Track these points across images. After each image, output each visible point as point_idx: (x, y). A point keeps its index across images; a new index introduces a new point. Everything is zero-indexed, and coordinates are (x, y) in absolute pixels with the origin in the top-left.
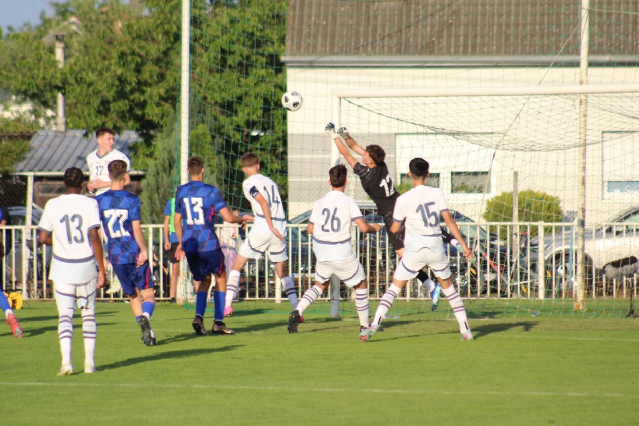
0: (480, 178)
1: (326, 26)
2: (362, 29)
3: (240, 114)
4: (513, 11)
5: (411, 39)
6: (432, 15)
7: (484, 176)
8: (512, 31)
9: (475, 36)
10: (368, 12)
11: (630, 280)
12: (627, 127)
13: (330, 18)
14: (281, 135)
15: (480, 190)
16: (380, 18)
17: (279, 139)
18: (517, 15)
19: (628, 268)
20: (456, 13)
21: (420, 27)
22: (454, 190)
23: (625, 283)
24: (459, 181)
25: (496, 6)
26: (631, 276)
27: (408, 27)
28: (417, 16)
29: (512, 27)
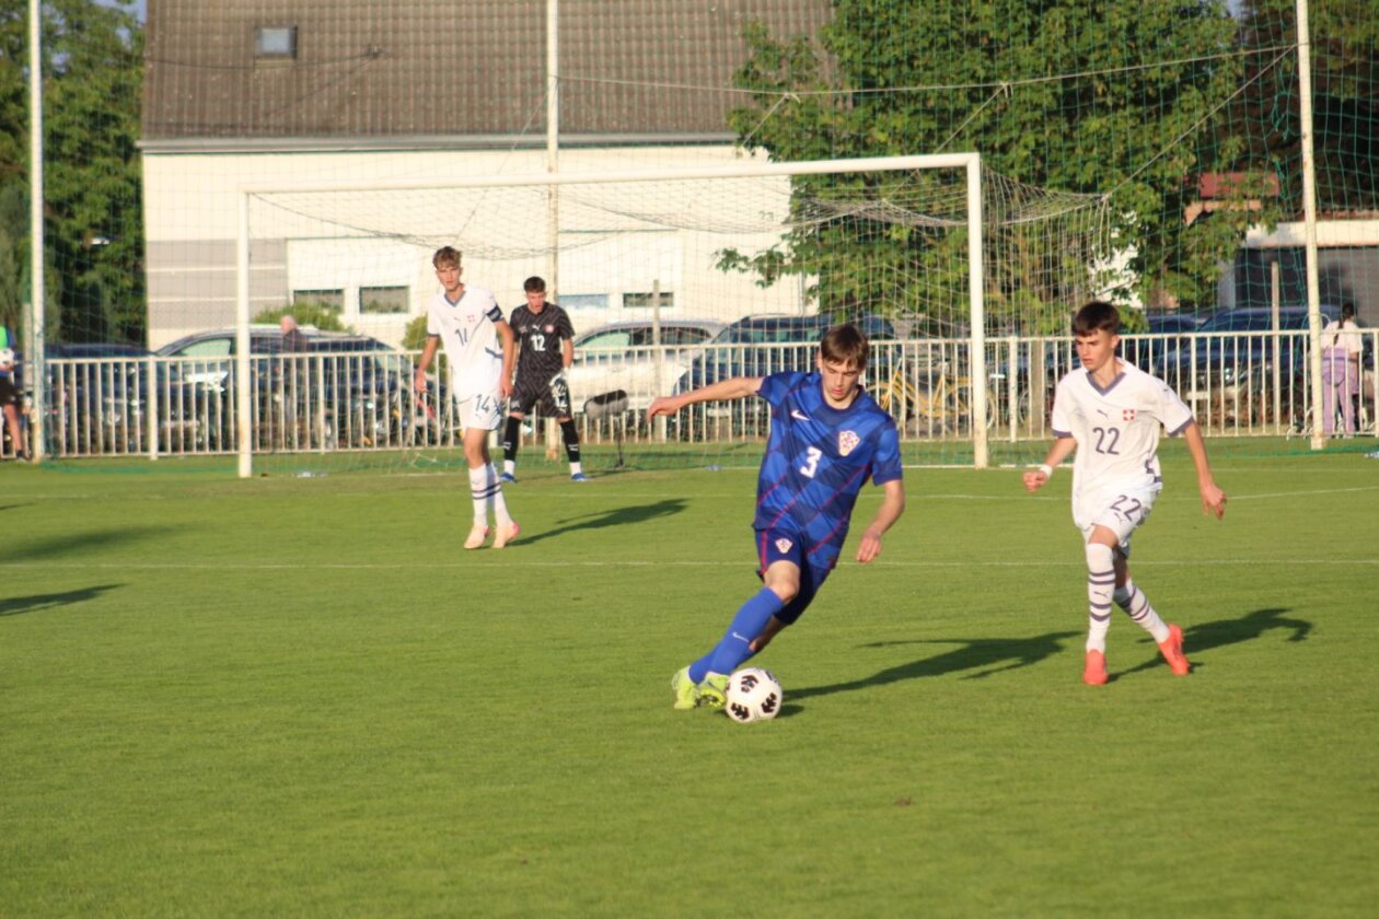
0: (395, 293)
1: (192, 101)
2: (239, 104)
3: (79, 217)
4: (433, 79)
5: (304, 116)
6: (329, 84)
7: (401, 292)
8: (432, 105)
9: (385, 112)
10: (246, 83)
11: (617, 419)
12: (611, 226)
13: (198, 89)
14: (132, 241)
15: (397, 310)
16: (262, 90)
17: (130, 248)
18: (438, 84)
19: (615, 404)
20: (362, 82)
21: (315, 101)
22: (363, 309)
23: (612, 425)
24: (370, 297)
25: (412, 73)
26: (618, 414)
27: (299, 99)
28: (310, 87)
29: (433, 100)
